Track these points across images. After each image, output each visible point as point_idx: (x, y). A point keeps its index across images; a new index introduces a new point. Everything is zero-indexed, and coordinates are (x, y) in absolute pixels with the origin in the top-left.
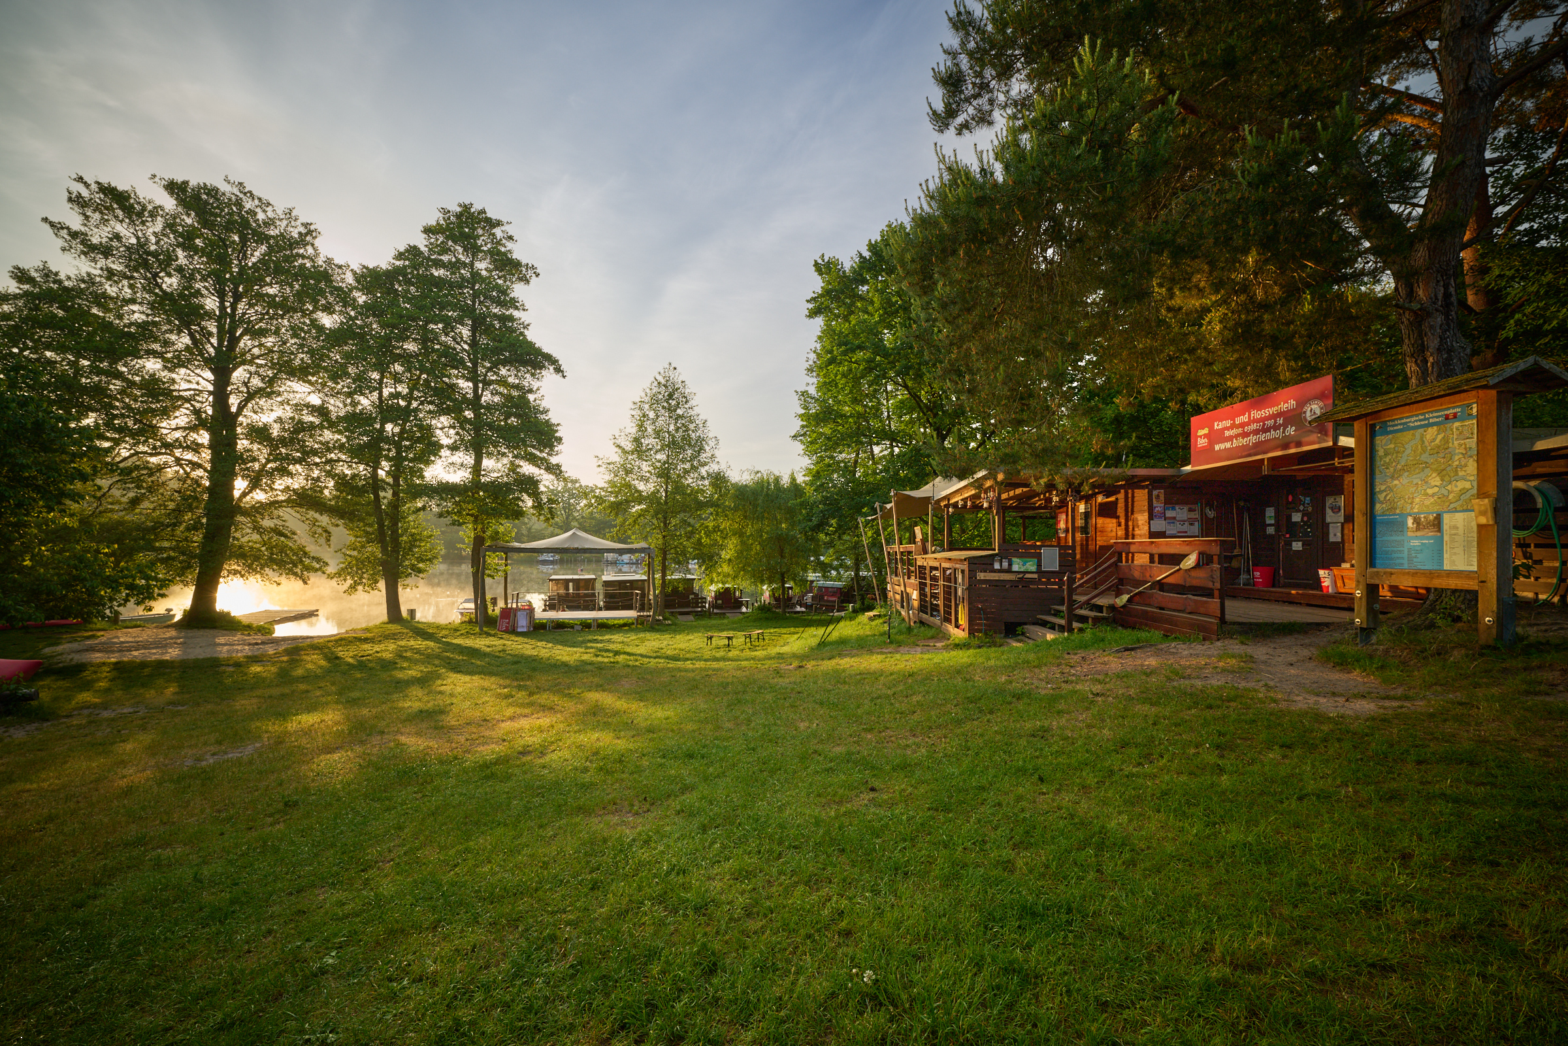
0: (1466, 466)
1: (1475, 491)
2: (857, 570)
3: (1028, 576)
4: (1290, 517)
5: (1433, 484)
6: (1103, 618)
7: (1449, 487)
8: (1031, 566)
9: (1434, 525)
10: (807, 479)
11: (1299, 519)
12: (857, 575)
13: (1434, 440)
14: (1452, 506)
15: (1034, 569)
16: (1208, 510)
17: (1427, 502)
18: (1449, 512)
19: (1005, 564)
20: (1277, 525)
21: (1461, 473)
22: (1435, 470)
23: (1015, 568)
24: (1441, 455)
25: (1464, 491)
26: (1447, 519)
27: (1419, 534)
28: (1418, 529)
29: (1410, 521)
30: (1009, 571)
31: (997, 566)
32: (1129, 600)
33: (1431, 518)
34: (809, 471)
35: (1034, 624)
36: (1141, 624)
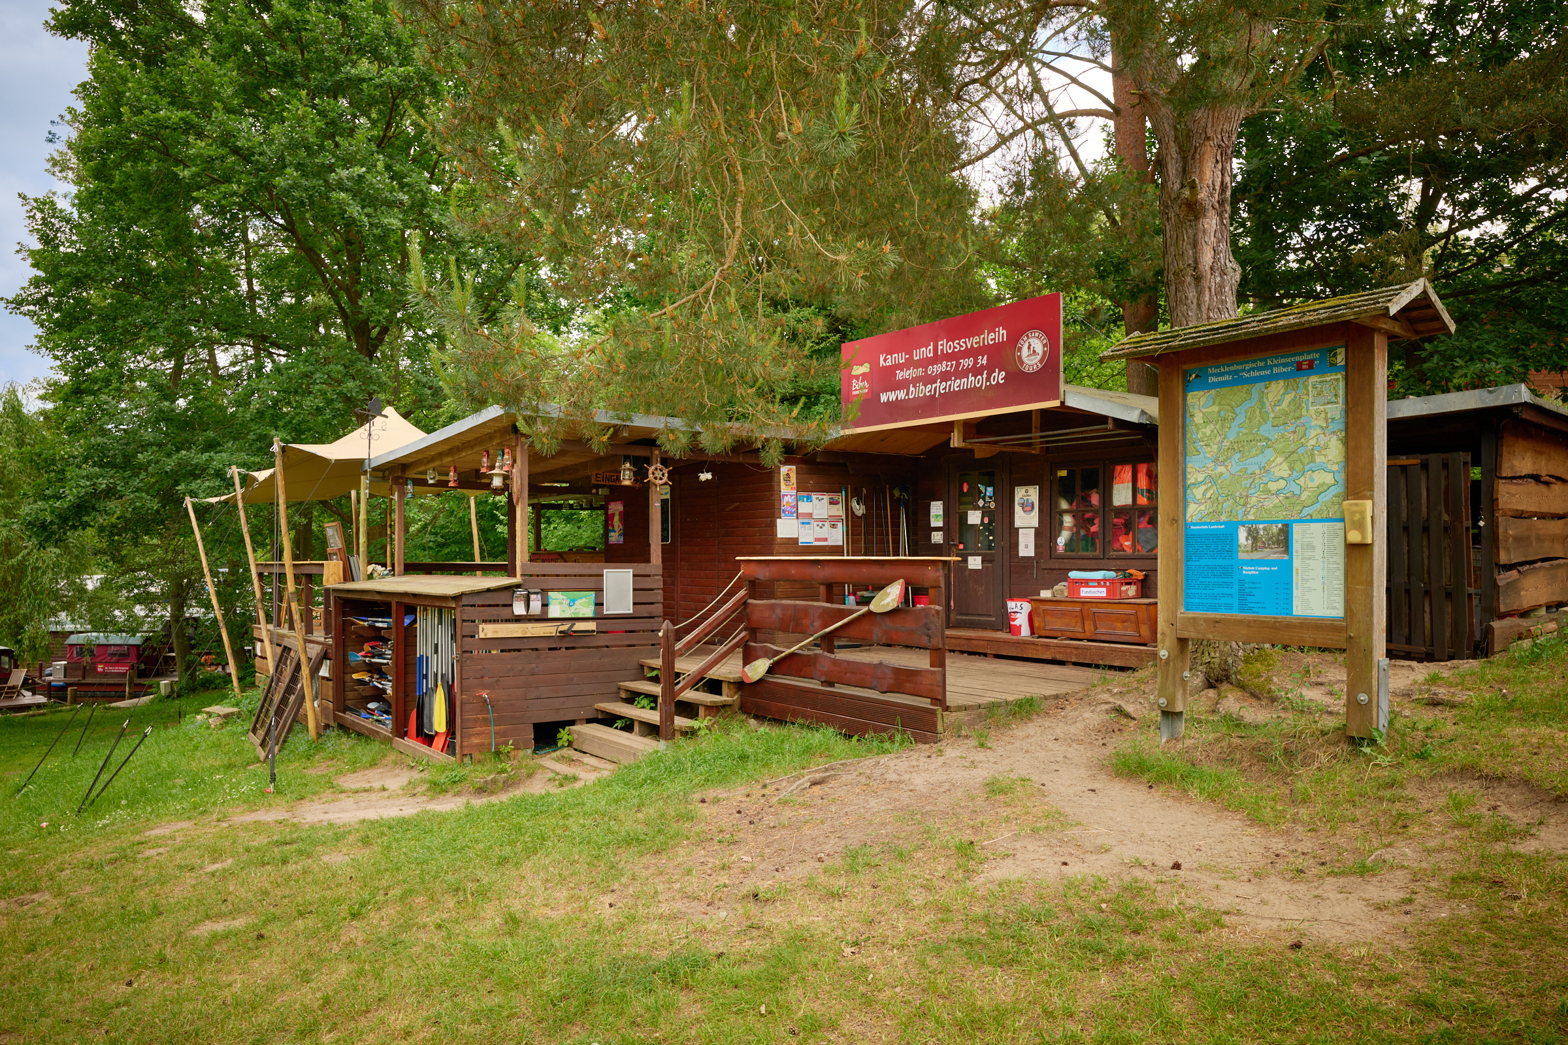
0: (1326, 447)
1: (1339, 489)
2: (179, 607)
3: (580, 626)
4: (964, 517)
5: (1278, 474)
6: (724, 706)
7: (1301, 481)
8: (583, 605)
9: (1278, 542)
10: (50, 406)
11: (978, 522)
12: (177, 615)
13: (1279, 403)
14: (1306, 512)
15: (589, 611)
16: (854, 504)
17: (1269, 504)
18: (1301, 521)
19: (536, 606)
20: (945, 529)
21: (1319, 459)
22: (1279, 452)
23: (554, 611)
24: (1292, 428)
25: (1323, 489)
26: (1297, 531)
27: (1256, 556)
28: (1254, 548)
29: (1242, 534)
30: (542, 619)
31: (519, 609)
32: (770, 671)
33: (1275, 530)
34: (54, 391)
35: (589, 721)
36: (795, 715)
